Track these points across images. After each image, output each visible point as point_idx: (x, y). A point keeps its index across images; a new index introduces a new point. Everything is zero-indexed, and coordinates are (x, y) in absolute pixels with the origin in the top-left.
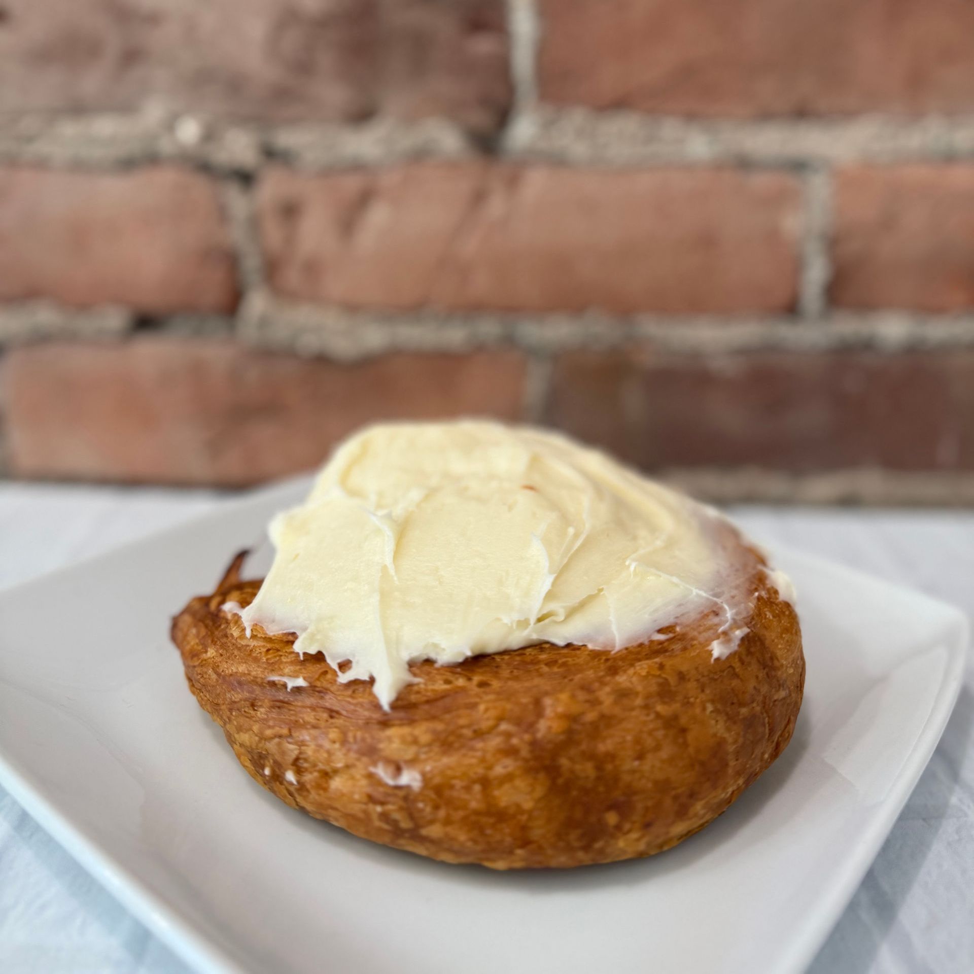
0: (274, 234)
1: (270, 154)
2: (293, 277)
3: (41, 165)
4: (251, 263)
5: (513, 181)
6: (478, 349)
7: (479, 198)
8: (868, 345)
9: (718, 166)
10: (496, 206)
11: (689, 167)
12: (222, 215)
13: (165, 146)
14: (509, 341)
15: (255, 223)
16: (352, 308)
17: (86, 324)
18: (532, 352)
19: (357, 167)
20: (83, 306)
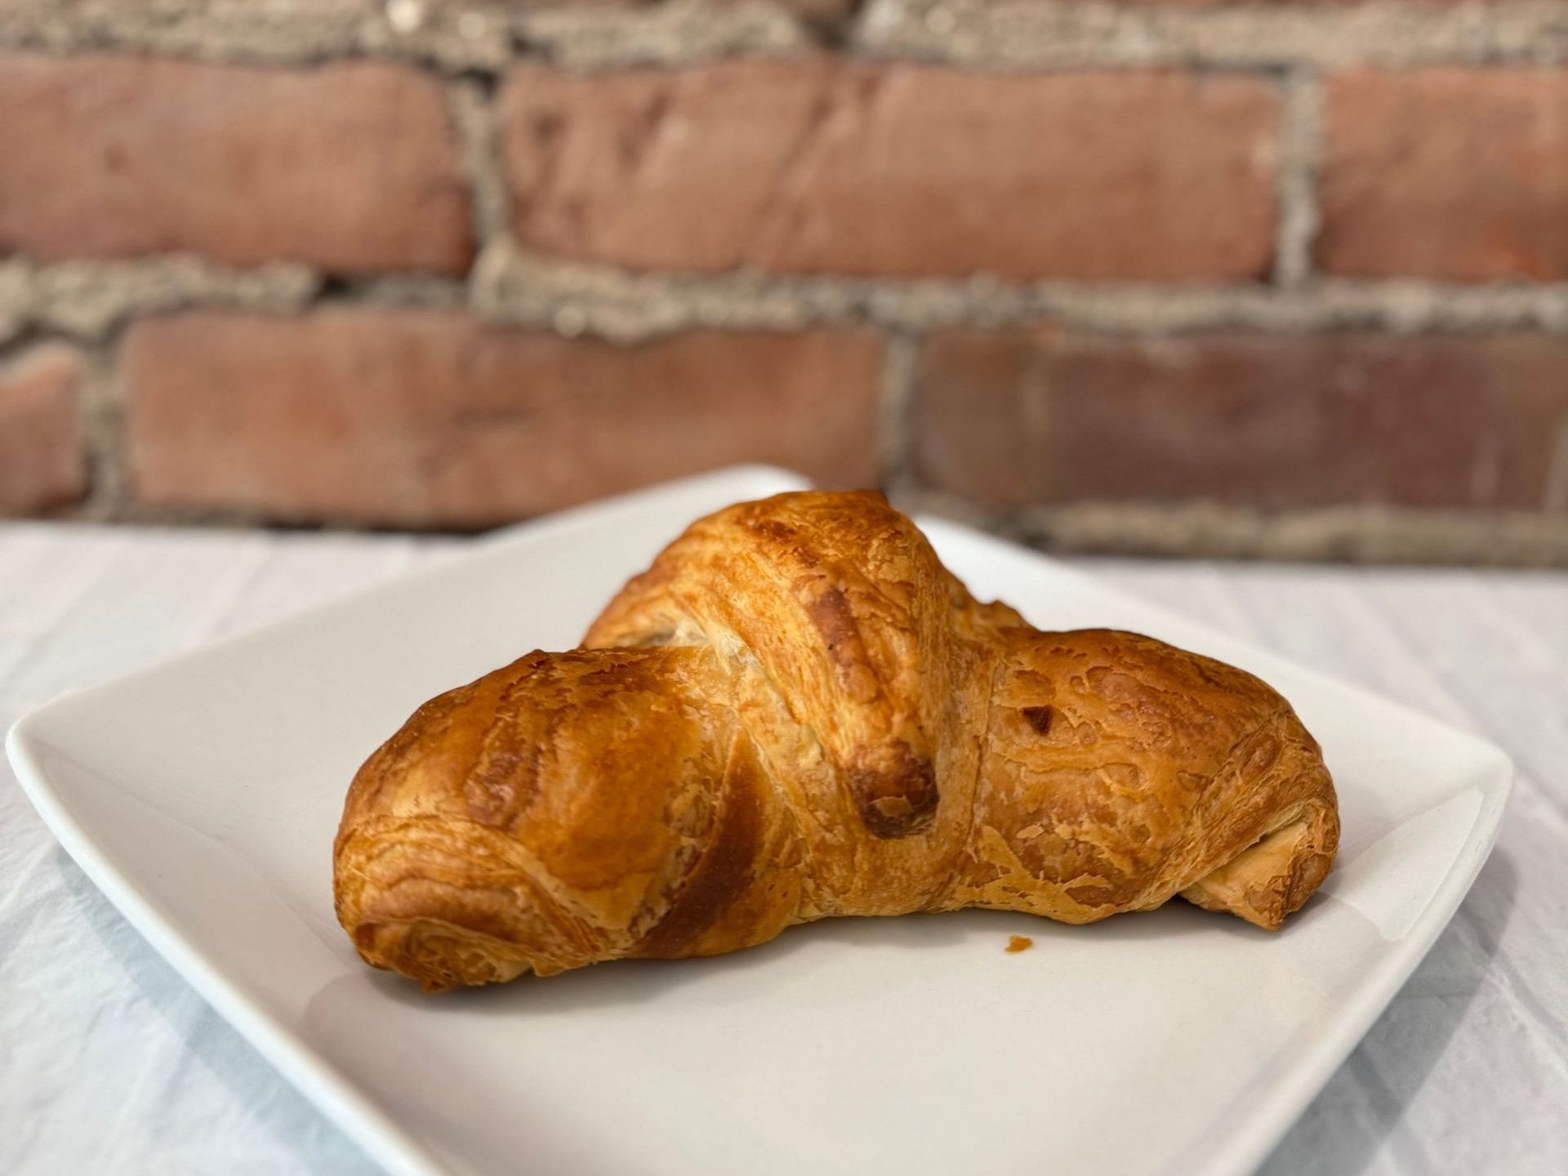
0: (524, 162)
1: (520, 45)
2: (549, 223)
3: (187, 56)
4: (491, 203)
5: (869, 88)
6: (816, 323)
7: (821, 110)
8: (1374, 324)
9: (1162, 69)
10: (843, 124)
11: (1122, 70)
12: (452, 131)
13: (371, 35)
14: (862, 312)
15: (497, 147)
16: (635, 270)
17: (249, 288)
18: (894, 329)
19: (647, 65)
20: (247, 264)
